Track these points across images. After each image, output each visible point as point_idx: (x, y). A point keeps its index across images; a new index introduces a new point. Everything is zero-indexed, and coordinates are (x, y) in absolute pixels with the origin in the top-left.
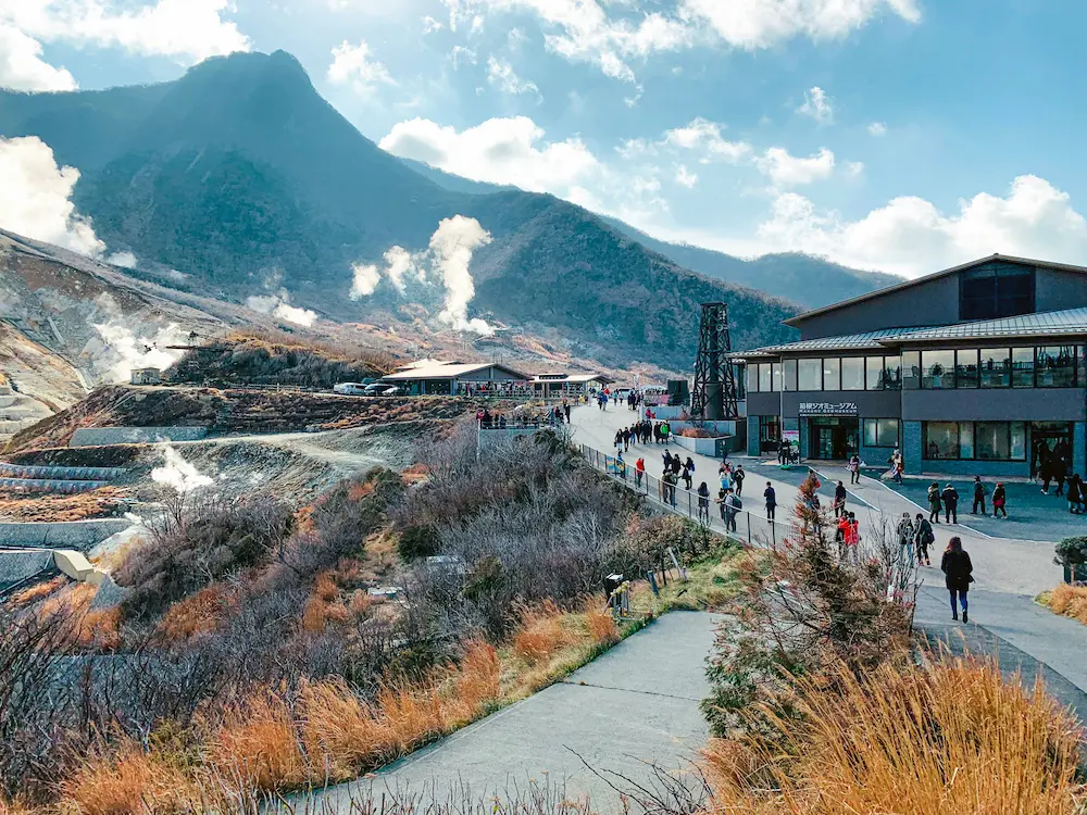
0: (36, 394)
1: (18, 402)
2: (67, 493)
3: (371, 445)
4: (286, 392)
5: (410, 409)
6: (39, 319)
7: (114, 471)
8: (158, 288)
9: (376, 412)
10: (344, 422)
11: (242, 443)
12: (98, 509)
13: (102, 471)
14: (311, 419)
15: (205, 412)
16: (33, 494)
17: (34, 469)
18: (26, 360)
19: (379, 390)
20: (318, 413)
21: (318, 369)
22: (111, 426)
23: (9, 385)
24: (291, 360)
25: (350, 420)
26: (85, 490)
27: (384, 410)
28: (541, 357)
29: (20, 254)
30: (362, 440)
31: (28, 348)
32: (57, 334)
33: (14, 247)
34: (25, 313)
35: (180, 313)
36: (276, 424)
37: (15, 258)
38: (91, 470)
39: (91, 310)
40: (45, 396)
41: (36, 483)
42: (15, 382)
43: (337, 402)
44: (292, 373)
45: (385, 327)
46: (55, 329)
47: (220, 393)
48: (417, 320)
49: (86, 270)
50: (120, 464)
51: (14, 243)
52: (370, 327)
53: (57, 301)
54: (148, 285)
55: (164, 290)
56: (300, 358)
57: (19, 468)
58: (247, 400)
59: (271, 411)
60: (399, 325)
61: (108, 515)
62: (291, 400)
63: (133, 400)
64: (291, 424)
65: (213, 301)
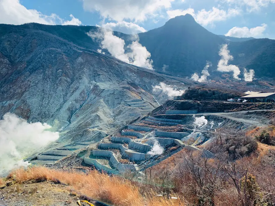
0: (147, 101)
1: (144, 103)
2: (171, 125)
3: (250, 117)
4: (216, 102)
5: (254, 106)
6: (144, 84)
7: (179, 121)
8: (166, 76)
9: (243, 107)
10: (235, 110)
11: (210, 115)
12: (180, 130)
13: (177, 120)
14: (225, 109)
15: (196, 107)
16: (163, 125)
17: (161, 119)
18: (143, 93)
19: (241, 101)
20: (226, 107)
21: (222, 95)
22: (174, 110)
23: (142, 99)
24: (214, 93)
25: (236, 109)
26: (174, 125)
27: (246, 107)
28: (269, 87)
29: (139, 71)
30: (247, 115)
31: (143, 91)
32: (148, 88)
33: (138, 69)
34: (141, 83)
35: (172, 81)
36: (215, 110)
37: (138, 72)
38: (174, 120)
39: (153, 82)
40: (149, 101)
41: (162, 122)
42: (143, 98)
43: (232, 104)
44: (215, 96)
45: (219, 81)
46: (147, 86)
47: (199, 102)
48: (227, 78)
49: (151, 73)
50: (180, 119)
51: (137, 68)
52: (215, 81)
53: (147, 80)
54: (164, 75)
55: (168, 76)
56: (216, 92)
57: (157, 119)
58: (206, 104)
59: (213, 107)
60: (223, 80)
61: (182, 131)
62: (218, 104)
63: (178, 104)
64: (220, 110)
65: (178, 78)
